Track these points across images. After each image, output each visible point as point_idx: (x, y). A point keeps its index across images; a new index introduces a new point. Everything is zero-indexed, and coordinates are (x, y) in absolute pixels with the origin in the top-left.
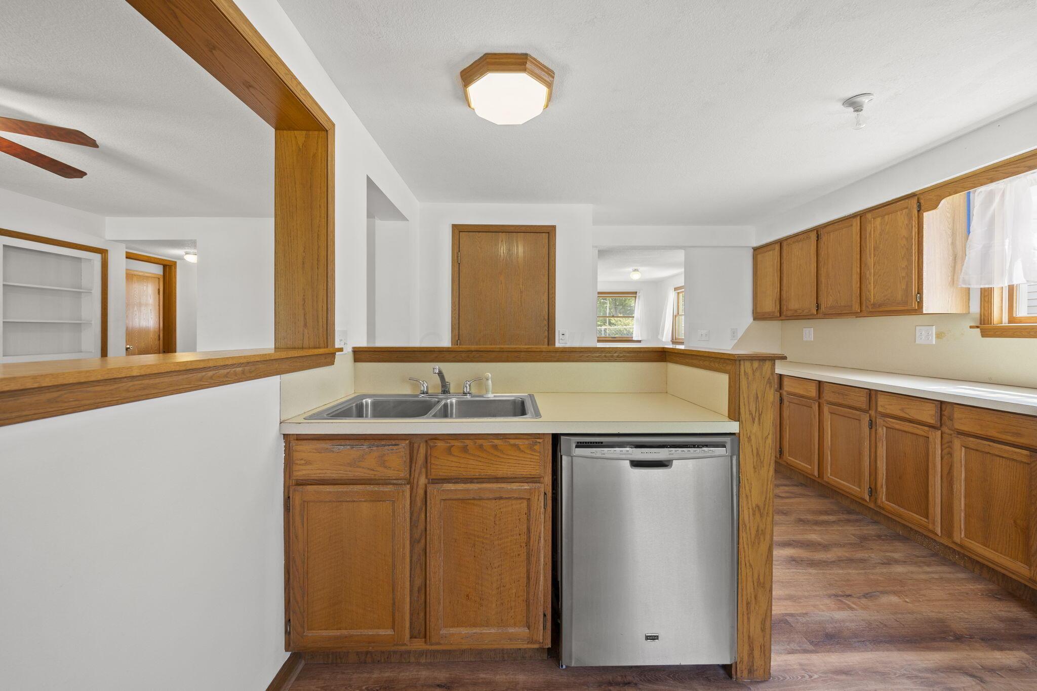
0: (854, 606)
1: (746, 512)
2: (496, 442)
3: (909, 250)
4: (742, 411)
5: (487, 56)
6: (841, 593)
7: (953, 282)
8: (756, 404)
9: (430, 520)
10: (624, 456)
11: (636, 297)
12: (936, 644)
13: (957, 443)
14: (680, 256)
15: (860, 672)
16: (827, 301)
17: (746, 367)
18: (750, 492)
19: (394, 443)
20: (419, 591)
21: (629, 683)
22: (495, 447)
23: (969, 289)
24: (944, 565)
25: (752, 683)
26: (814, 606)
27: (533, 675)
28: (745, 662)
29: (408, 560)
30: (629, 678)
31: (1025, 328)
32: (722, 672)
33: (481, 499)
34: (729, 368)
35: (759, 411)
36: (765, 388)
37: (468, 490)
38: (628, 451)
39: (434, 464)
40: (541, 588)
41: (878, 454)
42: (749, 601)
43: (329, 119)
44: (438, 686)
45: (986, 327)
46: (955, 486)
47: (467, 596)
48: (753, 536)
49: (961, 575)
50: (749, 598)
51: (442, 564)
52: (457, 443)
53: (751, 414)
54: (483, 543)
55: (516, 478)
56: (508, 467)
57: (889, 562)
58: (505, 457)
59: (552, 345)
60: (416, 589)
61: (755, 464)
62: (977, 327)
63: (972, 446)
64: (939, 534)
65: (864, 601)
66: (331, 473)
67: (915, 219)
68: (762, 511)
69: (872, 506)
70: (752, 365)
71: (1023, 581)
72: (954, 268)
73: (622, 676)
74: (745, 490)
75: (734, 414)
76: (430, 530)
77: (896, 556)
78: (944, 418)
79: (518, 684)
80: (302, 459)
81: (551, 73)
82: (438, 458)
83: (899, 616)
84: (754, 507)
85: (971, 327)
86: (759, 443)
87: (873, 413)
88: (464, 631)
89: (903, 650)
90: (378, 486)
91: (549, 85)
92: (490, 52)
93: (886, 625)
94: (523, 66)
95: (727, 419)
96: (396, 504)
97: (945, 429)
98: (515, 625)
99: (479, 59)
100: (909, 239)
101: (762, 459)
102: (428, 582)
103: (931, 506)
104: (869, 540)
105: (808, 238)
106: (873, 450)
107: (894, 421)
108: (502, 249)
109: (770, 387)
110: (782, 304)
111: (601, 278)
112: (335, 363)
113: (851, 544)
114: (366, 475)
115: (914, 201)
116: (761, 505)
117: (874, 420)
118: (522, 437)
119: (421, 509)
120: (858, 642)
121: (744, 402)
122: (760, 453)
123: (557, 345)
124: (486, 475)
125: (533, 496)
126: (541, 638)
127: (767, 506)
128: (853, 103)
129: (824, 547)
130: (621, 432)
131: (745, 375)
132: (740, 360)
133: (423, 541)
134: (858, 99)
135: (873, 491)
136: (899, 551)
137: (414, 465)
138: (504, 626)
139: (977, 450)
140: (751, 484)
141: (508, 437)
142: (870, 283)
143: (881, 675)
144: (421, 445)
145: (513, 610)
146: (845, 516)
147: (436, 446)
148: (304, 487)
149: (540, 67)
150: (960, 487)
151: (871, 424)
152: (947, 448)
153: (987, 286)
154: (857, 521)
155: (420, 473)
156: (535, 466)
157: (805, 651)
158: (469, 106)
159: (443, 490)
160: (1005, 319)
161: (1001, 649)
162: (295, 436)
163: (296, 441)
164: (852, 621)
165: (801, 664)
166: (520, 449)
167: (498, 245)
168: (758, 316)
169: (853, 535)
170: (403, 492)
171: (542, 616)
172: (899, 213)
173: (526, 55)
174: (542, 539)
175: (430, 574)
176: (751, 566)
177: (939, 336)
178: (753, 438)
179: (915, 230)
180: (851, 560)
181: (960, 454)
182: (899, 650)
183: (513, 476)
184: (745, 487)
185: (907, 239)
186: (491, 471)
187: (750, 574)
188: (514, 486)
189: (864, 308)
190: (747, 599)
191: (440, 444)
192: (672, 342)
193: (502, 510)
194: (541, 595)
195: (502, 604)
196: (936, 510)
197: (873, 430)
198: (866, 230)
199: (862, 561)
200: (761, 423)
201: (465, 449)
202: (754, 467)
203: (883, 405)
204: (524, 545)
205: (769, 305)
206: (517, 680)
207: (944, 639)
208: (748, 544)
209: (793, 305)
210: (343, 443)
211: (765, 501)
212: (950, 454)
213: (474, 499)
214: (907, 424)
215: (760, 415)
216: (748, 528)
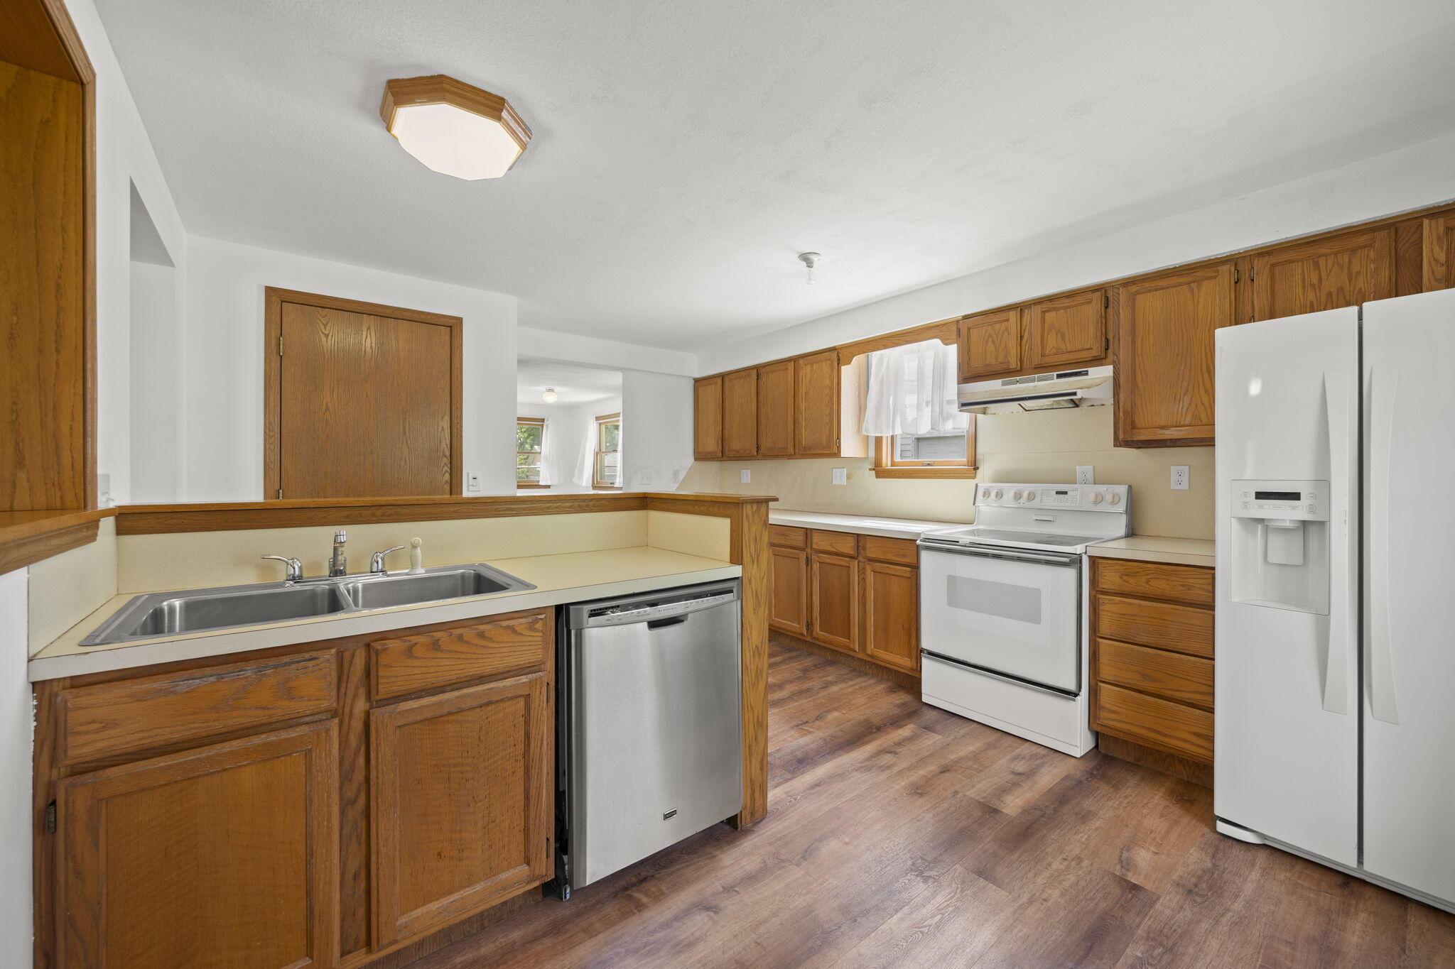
0: (811, 730)
1: (748, 656)
2: (482, 627)
3: (831, 398)
4: (744, 555)
5: (441, 79)
6: (800, 722)
7: (859, 430)
8: (756, 547)
9: (377, 762)
10: (640, 618)
11: (542, 426)
12: (867, 739)
13: (868, 569)
14: (617, 378)
15: (827, 780)
16: (766, 443)
17: (748, 510)
18: (751, 634)
19: (307, 656)
20: (355, 877)
21: (645, 878)
22: (481, 635)
23: (868, 436)
24: (860, 676)
25: (753, 826)
26: (783, 740)
27: (531, 924)
28: (748, 808)
29: (336, 837)
30: (644, 874)
31: (900, 470)
32: (727, 827)
33: (461, 711)
34: (730, 512)
35: (758, 553)
36: (762, 530)
37: (439, 704)
38: (645, 611)
39: (384, 676)
40: (544, 805)
41: (813, 589)
42: (751, 744)
43: (89, 64)
45: (880, 472)
46: (867, 606)
47: (439, 854)
48: (754, 677)
49: (872, 681)
50: (751, 741)
51: (398, 822)
52: (420, 639)
53: (752, 556)
54: (462, 773)
55: (509, 671)
56: (500, 659)
57: (827, 685)
58: (495, 645)
59: (457, 494)
60: (350, 876)
61: (755, 605)
62: (874, 469)
63: (879, 570)
64: (857, 650)
65: (817, 723)
66: (171, 733)
67: (835, 371)
68: (760, 651)
69: (808, 639)
70: (752, 508)
71: (906, 672)
72: (859, 417)
73: (636, 875)
74: (747, 633)
75: (736, 558)
76: (377, 778)
77: (830, 678)
78: (860, 548)
79: (515, 943)
80: (93, 722)
81: (527, 131)
82: (391, 667)
83: (842, 726)
84: (754, 648)
85: (870, 470)
86: (757, 585)
87: (808, 550)
88: (434, 906)
89: (850, 752)
90: (276, 733)
91: (524, 146)
92: (446, 74)
93: (835, 737)
94: (497, 113)
95: (729, 564)
96: (314, 754)
97: (860, 558)
98: (509, 868)
99: (427, 78)
100: (831, 388)
101: (760, 600)
102: (374, 858)
103: (852, 627)
104: (809, 671)
105: (749, 376)
106: (809, 585)
107: (824, 555)
108: (368, 340)
109: (765, 528)
110: (724, 444)
111: (521, 398)
112: (98, 538)
113: (798, 678)
114: (252, 719)
115: (834, 355)
116: (760, 645)
117: (809, 557)
118: (516, 615)
119: (358, 750)
120: (821, 757)
121: (745, 546)
122: (758, 594)
123: (467, 493)
124: (468, 676)
125: (534, 691)
126: (544, 869)
127: (764, 645)
128: (806, 258)
129: (779, 686)
130: (637, 591)
131: (746, 518)
132: (742, 503)
133: (362, 799)
134: (812, 257)
135: (809, 625)
136: (831, 674)
137: (344, 685)
138: (494, 876)
139: (881, 573)
140: (752, 626)
141: (496, 618)
142: (802, 427)
143: (839, 776)
144: (358, 653)
145: (506, 850)
146: (788, 655)
147: (387, 648)
148: (100, 773)
149: (517, 121)
150: (870, 606)
151: (808, 562)
152: (862, 572)
153: (879, 435)
154: (798, 656)
155: (355, 696)
156: (535, 651)
157: (787, 780)
158: (389, 129)
159: (400, 713)
160: (889, 464)
161: (901, 727)
162: (69, 681)
163: (75, 691)
164: (814, 742)
165: (786, 793)
166: (516, 631)
167: (362, 334)
168: (700, 456)
169: (798, 670)
170: (327, 731)
171: (545, 841)
172: (824, 363)
173: (503, 100)
174: (545, 743)
175: (378, 844)
176: (752, 707)
177: (849, 477)
178: (753, 579)
179: (835, 381)
180: (801, 692)
181: (870, 577)
182: (847, 753)
183: (507, 669)
184: (747, 630)
185: (830, 389)
186: (474, 670)
187: (751, 716)
188: (508, 682)
189: (797, 451)
190: (749, 742)
191: (392, 644)
192: (593, 487)
193: (489, 719)
194: (544, 815)
195: (491, 846)
196: (855, 631)
197: (809, 566)
198: (798, 375)
199: (808, 690)
200: (760, 563)
201: (435, 646)
202: (754, 608)
203: (819, 542)
204: (520, 757)
205: (711, 445)
206: (512, 940)
207: (871, 733)
208: (749, 687)
209: (735, 445)
210: (197, 675)
211: (762, 640)
212: (864, 579)
213: (449, 714)
214: (835, 557)
215: (759, 557)
216: (749, 670)
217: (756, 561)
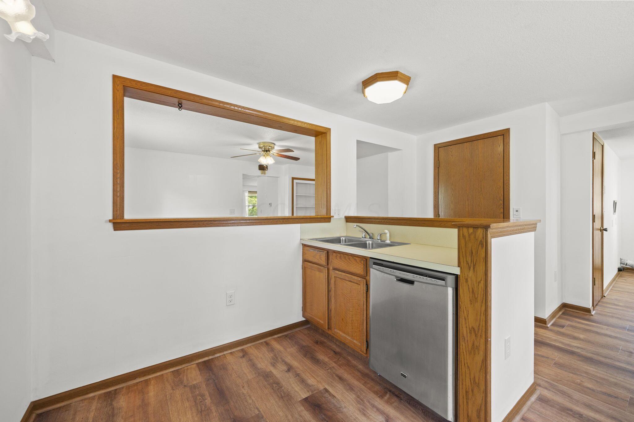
1: (464, 329)
2: (350, 257)
8: (471, 257)
17: (464, 231)
18: (468, 316)
19: (323, 251)
20: (330, 311)
21: (399, 397)
22: (349, 259)
35: (474, 262)
36: (478, 247)
37: (341, 275)
40: (365, 327)
42: (468, 391)
44: (334, 351)
47: (342, 319)
48: (470, 347)
50: (467, 389)
53: (468, 263)
56: (353, 269)
58: (352, 263)
61: (471, 299)
66: (310, 259)
68: (476, 333)
70: (468, 231)
74: (464, 314)
82: (333, 259)
84: (471, 328)
86: (474, 285)
88: (341, 333)
90: (320, 266)
98: (357, 340)
101: (476, 296)
109: (481, 246)
112: (331, 222)
114: (317, 261)
116: (476, 329)
118: (359, 256)
119: (331, 279)
121: (463, 255)
122: (475, 292)
125: (361, 284)
126: (365, 351)
127: (480, 331)
130: (395, 261)
131: (463, 237)
137: (329, 261)
138: (353, 339)
140: (468, 311)
141: (355, 255)
144: (331, 254)
145: (356, 333)
155: (331, 265)
156: (362, 270)
159: (335, 273)
162: (308, 245)
170: (325, 270)
171: (365, 341)
176: (468, 367)
178: (469, 280)
183: (356, 273)
184: (464, 312)
186: (348, 269)
187: (467, 372)
188: (356, 278)
190: (466, 388)
191: (334, 254)
193: (352, 287)
194: (365, 331)
195: (352, 327)
200: (475, 271)
202: (470, 300)
208: (466, 351)
210: (312, 249)
211: (479, 326)
213: (343, 279)
215: (474, 266)
216: (466, 340)
217: (472, 268)
